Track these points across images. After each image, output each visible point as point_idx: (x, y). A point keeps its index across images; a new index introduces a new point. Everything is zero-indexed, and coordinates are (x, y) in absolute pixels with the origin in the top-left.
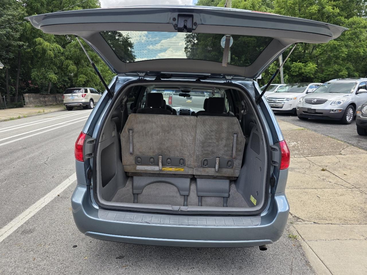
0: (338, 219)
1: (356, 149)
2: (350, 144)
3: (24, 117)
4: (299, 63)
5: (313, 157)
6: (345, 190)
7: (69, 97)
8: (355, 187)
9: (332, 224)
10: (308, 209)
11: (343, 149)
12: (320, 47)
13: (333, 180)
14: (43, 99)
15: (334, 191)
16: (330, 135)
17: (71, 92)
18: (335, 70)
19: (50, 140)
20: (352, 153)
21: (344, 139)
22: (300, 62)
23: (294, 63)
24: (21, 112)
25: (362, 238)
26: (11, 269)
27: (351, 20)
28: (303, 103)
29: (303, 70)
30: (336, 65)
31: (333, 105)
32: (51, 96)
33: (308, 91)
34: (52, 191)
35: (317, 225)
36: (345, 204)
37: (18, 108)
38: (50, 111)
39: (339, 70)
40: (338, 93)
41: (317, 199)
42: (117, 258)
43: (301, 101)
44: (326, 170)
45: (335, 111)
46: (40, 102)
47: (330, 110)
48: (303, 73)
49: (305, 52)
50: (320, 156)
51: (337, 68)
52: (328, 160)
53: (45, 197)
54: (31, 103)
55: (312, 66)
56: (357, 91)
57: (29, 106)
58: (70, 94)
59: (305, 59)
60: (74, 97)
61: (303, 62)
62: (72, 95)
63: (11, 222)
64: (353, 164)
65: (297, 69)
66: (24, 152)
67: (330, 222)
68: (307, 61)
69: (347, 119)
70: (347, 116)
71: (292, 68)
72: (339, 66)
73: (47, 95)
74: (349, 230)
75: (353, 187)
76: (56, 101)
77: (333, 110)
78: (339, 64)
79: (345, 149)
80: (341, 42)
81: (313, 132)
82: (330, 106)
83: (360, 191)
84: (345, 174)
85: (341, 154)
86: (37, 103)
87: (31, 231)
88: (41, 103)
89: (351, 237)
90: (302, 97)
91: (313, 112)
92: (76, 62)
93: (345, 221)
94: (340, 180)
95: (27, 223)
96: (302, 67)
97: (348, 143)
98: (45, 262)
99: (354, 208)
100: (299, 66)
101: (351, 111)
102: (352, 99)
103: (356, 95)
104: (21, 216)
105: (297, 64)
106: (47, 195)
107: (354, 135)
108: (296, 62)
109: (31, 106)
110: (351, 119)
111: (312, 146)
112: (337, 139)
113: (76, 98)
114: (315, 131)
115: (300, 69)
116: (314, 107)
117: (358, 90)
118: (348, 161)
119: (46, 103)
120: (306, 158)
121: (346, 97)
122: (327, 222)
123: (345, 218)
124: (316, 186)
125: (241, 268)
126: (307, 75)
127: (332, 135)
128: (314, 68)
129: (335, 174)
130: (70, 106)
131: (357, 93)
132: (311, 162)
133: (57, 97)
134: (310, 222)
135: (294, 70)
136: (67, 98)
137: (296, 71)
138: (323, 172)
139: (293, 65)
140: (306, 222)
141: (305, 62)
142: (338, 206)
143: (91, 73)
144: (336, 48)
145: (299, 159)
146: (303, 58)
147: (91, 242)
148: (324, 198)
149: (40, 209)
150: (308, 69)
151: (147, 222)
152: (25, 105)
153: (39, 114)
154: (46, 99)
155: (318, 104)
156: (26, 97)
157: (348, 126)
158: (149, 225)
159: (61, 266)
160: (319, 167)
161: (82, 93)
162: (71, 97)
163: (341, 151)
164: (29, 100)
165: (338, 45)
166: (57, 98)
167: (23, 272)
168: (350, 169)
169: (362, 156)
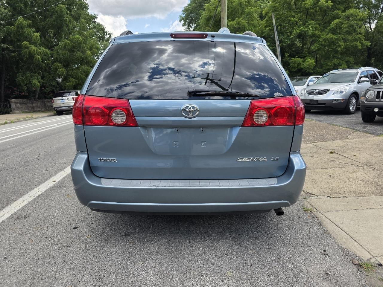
0: (352, 193)
1: (362, 134)
2: (356, 130)
3: (11, 122)
4: (298, 59)
5: (319, 143)
6: (356, 168)
7: (59, 100)
8: (366, 165)
9: (346, 197)
10: (320, 186)
11: (350, 134)
12: (317, 42)
13: (342, 161)
14: (31, 105)
15: (345, 169)
16: (334, 124)
17: (61, 95)
18: (335, 64)
19: (41, 140)
20: (359, 137)
21: (349, 126)
22: (298, 57)
23: (292, 58)
24: (7, 118)
25: (379, 207)
26: (6, 251)
27: (347, 12)
28: (304, 94)
29: (302, 66)
30: (335, 59)
31: (336, 94)
32: (40, 101)
33: (308, 84)
34: (47, 182)
35: (332, 198)
36: (358, 180)
37: (4, 114)
38: (39, 116)
39: (339, 64)
40: (339, 82)
41: (328, 177)
42: (122, 236)
43: (302, 93)
44: (335, 153)
45: (338, 100)
46: (27, 107)
47: (333, 100)
48: (302, 69)
49: (303, 46)
50: (327, 141)
51: (336, 62)
52: (334, 145)
53: (40, 187)
54: (18, 109)
55: (310, 61)
56: (358, 80)
57: (16, 112)
58: (60, 98)
59: (303, 54)
60: (63, 100)
61: (301, 57)
62: (62, 99)
63: (4, 210)
64: (361, 146)
65: (296, 65)
66: (13, 150)
67: (344, 196)
68: (306, 56)
69: (350, 109)
70: (350, 105)
71: (290, 64)
72: (339, 60)
73: (35, 100)
74: (365, 201)
75: (364, 165)
76: (45, 106)
77: (335, 100)
78: (337, 58)
79: (352, 135)
80: (339, 36)
81: (317, 122)
82: (333, 95)
83: (372, 168)
84: (354, 155)
85: (348, 139)
86: (25, 109)
87: (26, 217)
88: (29, 109)
89: (368, 207)
90: (303, 89)
91: (316, 103)
92: (65, 64)
93: (360, 194)
94: (350, 160)
95: (21, 210)
96: (301, 62)
97: (354, 129)
98: (43, 242)
99: (368, 182)
100: (298, 61)
101: (354, 101)
102: (354, 88)
103: (358, 84)
104: (14, 204)
105: (295, 59)
106: (41, 186)
107: (359, 122)
108: (295, 58)
109: (18, 112)
110: (354, 109)
111: (318, 133)
112: (343, 127)
113: (66, 101)
114: (319, 121)
115: (299, 64)
116: (316, 98)
117: (360, 79)
118: (355, 144)
119: (34, 109)
120: (313, 143)
121: (348, 86)
122: (341, 196)
123: (360, 191)
124: (326, 166)
125: (256, 239)
126: (306, 70)
127: (337, 124)
128: (312, 63)
129: (344, 155)
130: (61, 110)
131: (359, 82)
132: (318, 148)
133: (46, 102)
134: (324, 197)
135: (293, 65)
136: (56, 102)
137: (295, 67)
138: (331, 154)
139: (292, 60)
140: (320, 197)
141: (304, 57)
142: (351, 181)
143: (82, 76)
144: (333, 42)
145: (305, 145)
146: (302, 53)
147: (93, 223)
148: (336, 175)
149: (35, 197)
150: (306, 64)
151: (155, 186)
152: (11, 111)
153: (27, 119)
154: (34, 105)
155: (320, 95)
156: (13, 103)
157: (351, 115)
158: (158, 188)
159: (62, 245)
160: (327, 151)
161: (73, 96)
162: (61, 101)
163: (347, 136)
164: (15, 106)
165: (336, 39)
166: (45, 104)
167: (20, 253)
168: (359, 151)
169: (370, 139)
